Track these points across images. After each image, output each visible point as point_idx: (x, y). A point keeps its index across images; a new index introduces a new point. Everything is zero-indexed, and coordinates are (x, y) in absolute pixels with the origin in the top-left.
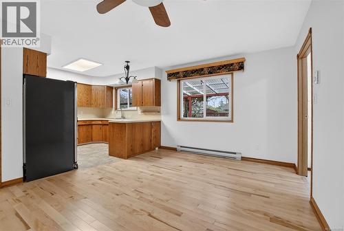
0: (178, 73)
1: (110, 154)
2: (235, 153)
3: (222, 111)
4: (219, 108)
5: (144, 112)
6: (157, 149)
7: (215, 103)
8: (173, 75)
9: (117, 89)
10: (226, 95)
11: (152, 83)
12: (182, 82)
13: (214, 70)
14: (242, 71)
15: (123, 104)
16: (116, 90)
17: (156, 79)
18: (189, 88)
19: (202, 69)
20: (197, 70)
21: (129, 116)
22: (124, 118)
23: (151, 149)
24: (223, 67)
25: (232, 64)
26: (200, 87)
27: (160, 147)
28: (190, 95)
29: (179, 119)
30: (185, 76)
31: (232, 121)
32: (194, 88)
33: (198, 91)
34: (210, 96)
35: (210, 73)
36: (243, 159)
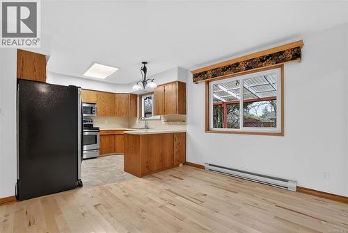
0: (206, 72)
1: (126, 170)
2: (287, 181)
3: (266, 120)
4: (263, 116)
5: (168, 121)
6: (181, 165)
7: (257, 111)
8: (198, 76)
9: (141, 96)
10: (272, 99)
11: (175, 87)
12: (211, 84)
13: (254, 64)
14: (298, 60)
15: (148, 113)
16: (141, 98)
17: (179, 82)
18: (222, 93)
19: (237, 64)
20: (230, 66)
21: (153, 126)
22: (148, 128)
23: (173, 166)
24: (268, 57)
25: (281, 53)
26: (236, 91)
27: (186, 164)
28: (224, 101)
29: (208, 129)
30: (214, 76)
31: (282, 134)
32: (229, 92)
33: (235, 95)
34: (251, 102)
35: (248, 68)
36: (299, 189)
